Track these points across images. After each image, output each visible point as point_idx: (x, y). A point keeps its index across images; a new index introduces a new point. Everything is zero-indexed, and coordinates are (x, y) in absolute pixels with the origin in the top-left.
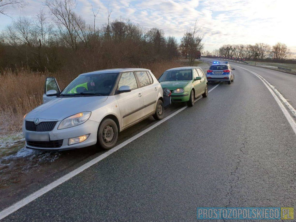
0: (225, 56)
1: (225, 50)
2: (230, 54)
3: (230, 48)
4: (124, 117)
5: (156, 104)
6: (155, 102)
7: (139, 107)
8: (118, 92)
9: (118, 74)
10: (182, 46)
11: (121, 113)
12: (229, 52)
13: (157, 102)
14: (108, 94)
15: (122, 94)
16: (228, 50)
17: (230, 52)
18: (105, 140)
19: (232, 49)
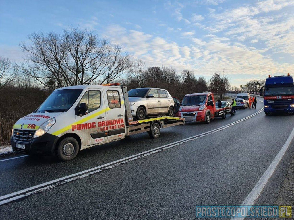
0: (253, 90)
1: (252, 85)
2: (257, 88)
3: (257, 83)
4: (149, 109)
5: (168, 108)
6: (168, 107)
7: (157, 107)
8: (148, 97)
9: (149, 89)
10: (211, 84)
11: (148, 106)
12: (256, 87)
13: (169, 107)
14: (143, 97)
15: (149, 98)
16: (255, 85)
17: (258, 86)
18: (140, 116)
19: (259, 83)
